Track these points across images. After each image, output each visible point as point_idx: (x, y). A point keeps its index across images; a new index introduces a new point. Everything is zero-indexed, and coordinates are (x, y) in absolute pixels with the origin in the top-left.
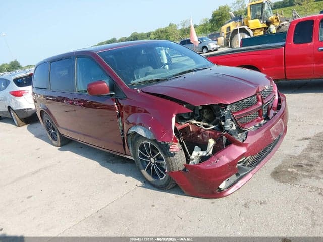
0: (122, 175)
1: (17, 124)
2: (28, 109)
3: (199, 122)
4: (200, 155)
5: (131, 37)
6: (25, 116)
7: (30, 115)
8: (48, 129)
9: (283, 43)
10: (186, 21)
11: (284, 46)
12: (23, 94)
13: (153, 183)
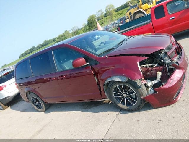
0: (102, 112)
1: (2, 109)
2: (8, 97)
3: (146, 65)
4: (153, 83)
5: (44, 43)
6: (8, 102)
7: (10, 100)
8: (33, 103)
9: (149, 21)
10: (74, 27)
11: (152, 22)
12: (4, 88)
13: (128, 109)
